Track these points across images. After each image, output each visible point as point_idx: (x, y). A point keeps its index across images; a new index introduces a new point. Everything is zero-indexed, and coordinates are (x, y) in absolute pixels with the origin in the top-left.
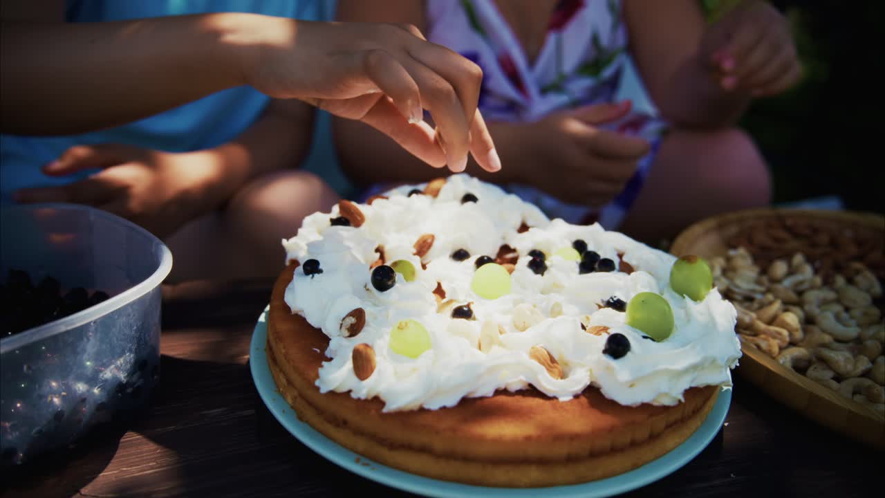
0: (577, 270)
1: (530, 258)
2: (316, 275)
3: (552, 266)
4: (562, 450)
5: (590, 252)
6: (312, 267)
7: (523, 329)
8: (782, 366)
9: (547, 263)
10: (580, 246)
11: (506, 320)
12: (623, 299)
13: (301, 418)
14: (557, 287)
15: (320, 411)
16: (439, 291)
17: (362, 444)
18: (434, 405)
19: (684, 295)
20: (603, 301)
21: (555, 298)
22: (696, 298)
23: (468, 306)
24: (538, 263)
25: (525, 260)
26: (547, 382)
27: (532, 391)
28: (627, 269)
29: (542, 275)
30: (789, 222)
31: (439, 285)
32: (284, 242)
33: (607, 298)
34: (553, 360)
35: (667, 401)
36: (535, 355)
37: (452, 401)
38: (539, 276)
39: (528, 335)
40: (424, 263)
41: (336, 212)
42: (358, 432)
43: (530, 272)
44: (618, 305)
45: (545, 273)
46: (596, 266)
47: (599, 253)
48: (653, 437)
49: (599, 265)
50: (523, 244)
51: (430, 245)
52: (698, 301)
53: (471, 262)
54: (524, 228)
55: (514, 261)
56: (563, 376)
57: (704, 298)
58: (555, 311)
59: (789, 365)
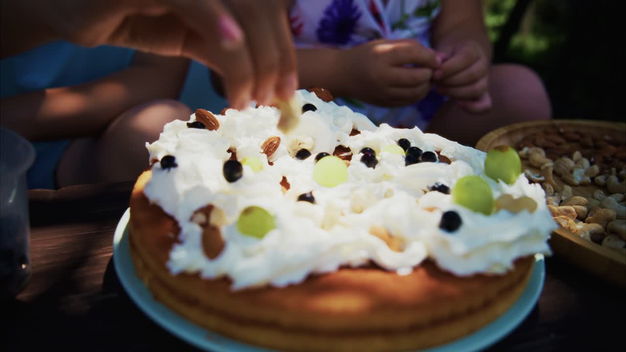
0: (404, 162)
1: (362, 154)
2: (172, 170)
3: (382, 159)
4: (404, 319)
5: (413, 148)
6: (169, 162)
7: (361, 212)
8: (583, 239)
9: (378, 158)
10: (404, 143)
11: (346, 204)
12: (446, 184)
13: (156, 298)
14: (387, 177)
15: (172, 291)
16: (285, 183)
17: (213, 321)
18: (282, 281)
19: (499, 180)
20: (428, 187)
21: (386, 185)
22: (508, 182)
23: (311, 193)
24: (369, 157)
25: (357, 157)
26: (386, 257)
27: (372, 265)
28: (446, 160)
29: (374, 168)
30: (562, 130)
31: (284, 178)
32: (147, 144)
33: (432, 185)
34: (390, 236)
35: (499, 270)
36: (374, 233)
37: (298, 276)
38: (371, 169)
39: (366, 215)
40: (271, 161)
41: (193, 118)
42: (210, 310)
43: (363, 166)
44: (444, 189)
45: (377, 166)
46: (420, 159)
47: (421, 148)
48: (487, 304)
49: (422, 158)
50: (355, 144)
51: (276, 147)
52: (510, 185)
53: (312, 158)
54: (355, 132)
55: (349, 158)
56: (401, 249)
57: (514, 182)
58: (388, 195)
59: (588, 238)
